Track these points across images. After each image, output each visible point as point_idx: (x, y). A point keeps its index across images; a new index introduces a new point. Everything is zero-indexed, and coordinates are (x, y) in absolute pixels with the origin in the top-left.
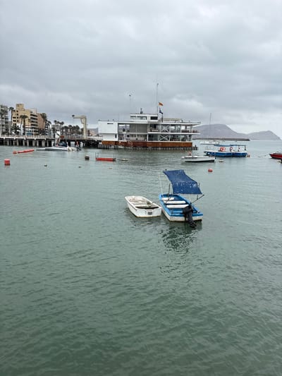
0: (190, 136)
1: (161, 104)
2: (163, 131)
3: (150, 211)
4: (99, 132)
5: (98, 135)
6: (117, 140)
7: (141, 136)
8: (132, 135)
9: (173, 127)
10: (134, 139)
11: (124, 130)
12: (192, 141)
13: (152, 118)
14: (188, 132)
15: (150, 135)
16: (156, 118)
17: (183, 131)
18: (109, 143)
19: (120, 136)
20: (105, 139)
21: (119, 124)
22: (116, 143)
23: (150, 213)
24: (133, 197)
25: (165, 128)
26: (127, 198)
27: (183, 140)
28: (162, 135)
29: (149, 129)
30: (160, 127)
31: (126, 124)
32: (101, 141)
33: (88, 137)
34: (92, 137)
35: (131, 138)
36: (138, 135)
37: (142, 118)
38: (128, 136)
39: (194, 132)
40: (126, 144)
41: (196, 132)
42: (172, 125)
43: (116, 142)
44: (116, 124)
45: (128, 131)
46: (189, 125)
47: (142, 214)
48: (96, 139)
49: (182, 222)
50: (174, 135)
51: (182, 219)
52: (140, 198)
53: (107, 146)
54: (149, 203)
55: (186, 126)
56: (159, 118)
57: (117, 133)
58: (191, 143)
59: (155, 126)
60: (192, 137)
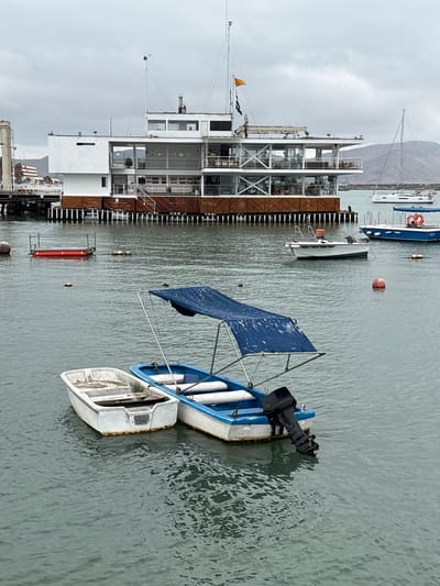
0: (332, 178)
1: (238, 83)
2: (250, 166)
3: (140, 411)
4: (52, 170)
5: (48, 180)
6: (106, 192)
7: (182, 179)
8: (155, 179)
9: (280, 153)
10: (160, 188)
11: (129, 164)
12: (339, 194)
13: (215, 126)
14: (326, 166)
15: (209, 178)
16: (226, 126)
17: (310, 165)
18: (83, 203)
19: (118, 181)
20: (71, 190)
21: (112, 144)
22: (105, 203)
23: (141, 420)
24: (88, 371)
25: (254, 157)
26: (68, 378)
27: (310, 190)
28: (247, 176)
29: (205, 160)
30: (239, 153)
31: (134, 144)
32: (56, 198)
33: (18, 187)
34: (29, 187)
35: (152, 188)
36: (173, 178)
37: (183, 125)
38: (142, 181)
39: (342, 166)
40: (134, 207)
41: (351, 166)
42: (277, 147)
43: (104, 199)
44: (103, 144)
45: (143, 166)
46: (328, 147)
47: (116, 423)
48: (43, 190)
49: (262, 441)
50: (282, 177)
51: (262, 431)
52: (108, 374)
53: (75, 212)
54: (137, 388)
55: (319, 148)
56: (234, 127)
57: (107, 171)
58: (337, 201)
59: (223, 150)
60: (339, 182)
